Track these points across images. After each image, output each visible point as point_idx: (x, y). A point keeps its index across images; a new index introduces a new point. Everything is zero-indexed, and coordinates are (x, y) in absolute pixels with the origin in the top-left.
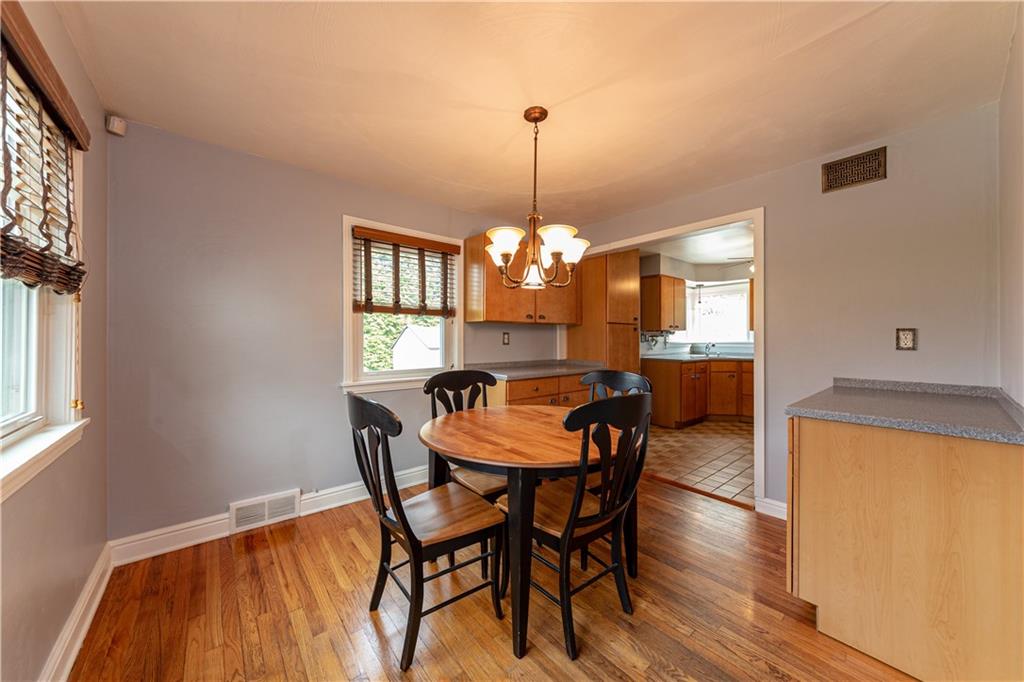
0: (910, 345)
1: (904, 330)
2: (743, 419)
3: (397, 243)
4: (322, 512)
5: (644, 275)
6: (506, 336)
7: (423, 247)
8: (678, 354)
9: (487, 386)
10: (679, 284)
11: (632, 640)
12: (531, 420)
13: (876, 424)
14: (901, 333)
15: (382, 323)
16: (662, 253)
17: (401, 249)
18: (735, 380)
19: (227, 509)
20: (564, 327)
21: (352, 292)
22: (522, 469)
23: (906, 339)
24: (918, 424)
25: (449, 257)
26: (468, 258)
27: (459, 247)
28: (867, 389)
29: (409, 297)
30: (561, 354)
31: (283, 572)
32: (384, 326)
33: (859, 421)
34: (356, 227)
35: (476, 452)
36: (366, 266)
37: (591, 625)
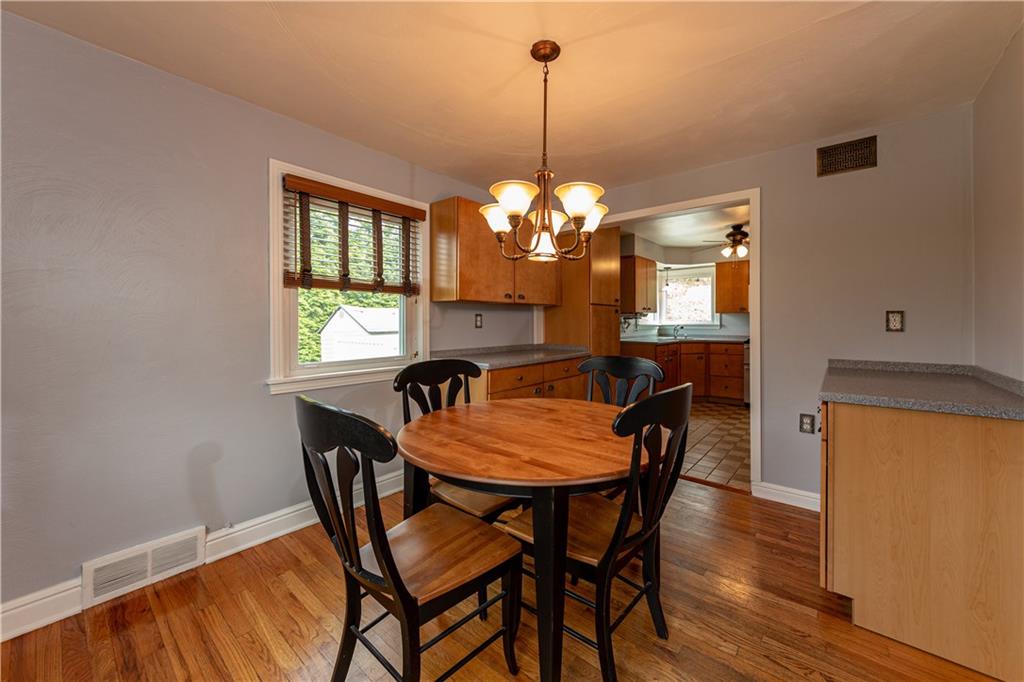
0: (899, 327)
1: (892, 312)
2: (711, 399)
3: (345, 202)
4: (239, 554)
5: (625, 254)
6: (479, 318)
7: (379, 210)
8: (647, 336)
9: (470, 378)
10: (651, 266)
11: (678, 674)
12: (533, 417)
13: (915, 408)
14: (891, 315)
15: (305, 303)
16: (636, 234)
17: (350, 209)
18: (703, 361)
19: (80, 572)
20: (542, 307)
21: (282, 260)
22: (556, 488)
23: (895, 320)
24: (958, 408)
25: (412, 224)
26: (435, 227)
27: (425, 212)
28: (860, 369)
29: (361, 271)
30: (539, 338)
31: (181, 658)
32: (307, 306)
33: (898, 406)
34: (288, 175)
35: (488, 469)
36: (301, 225)
37: (626, 662)
